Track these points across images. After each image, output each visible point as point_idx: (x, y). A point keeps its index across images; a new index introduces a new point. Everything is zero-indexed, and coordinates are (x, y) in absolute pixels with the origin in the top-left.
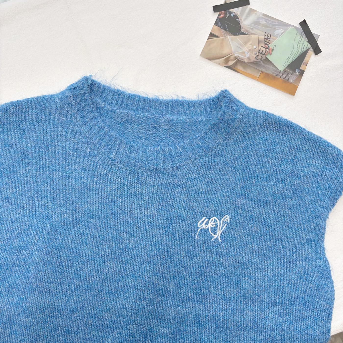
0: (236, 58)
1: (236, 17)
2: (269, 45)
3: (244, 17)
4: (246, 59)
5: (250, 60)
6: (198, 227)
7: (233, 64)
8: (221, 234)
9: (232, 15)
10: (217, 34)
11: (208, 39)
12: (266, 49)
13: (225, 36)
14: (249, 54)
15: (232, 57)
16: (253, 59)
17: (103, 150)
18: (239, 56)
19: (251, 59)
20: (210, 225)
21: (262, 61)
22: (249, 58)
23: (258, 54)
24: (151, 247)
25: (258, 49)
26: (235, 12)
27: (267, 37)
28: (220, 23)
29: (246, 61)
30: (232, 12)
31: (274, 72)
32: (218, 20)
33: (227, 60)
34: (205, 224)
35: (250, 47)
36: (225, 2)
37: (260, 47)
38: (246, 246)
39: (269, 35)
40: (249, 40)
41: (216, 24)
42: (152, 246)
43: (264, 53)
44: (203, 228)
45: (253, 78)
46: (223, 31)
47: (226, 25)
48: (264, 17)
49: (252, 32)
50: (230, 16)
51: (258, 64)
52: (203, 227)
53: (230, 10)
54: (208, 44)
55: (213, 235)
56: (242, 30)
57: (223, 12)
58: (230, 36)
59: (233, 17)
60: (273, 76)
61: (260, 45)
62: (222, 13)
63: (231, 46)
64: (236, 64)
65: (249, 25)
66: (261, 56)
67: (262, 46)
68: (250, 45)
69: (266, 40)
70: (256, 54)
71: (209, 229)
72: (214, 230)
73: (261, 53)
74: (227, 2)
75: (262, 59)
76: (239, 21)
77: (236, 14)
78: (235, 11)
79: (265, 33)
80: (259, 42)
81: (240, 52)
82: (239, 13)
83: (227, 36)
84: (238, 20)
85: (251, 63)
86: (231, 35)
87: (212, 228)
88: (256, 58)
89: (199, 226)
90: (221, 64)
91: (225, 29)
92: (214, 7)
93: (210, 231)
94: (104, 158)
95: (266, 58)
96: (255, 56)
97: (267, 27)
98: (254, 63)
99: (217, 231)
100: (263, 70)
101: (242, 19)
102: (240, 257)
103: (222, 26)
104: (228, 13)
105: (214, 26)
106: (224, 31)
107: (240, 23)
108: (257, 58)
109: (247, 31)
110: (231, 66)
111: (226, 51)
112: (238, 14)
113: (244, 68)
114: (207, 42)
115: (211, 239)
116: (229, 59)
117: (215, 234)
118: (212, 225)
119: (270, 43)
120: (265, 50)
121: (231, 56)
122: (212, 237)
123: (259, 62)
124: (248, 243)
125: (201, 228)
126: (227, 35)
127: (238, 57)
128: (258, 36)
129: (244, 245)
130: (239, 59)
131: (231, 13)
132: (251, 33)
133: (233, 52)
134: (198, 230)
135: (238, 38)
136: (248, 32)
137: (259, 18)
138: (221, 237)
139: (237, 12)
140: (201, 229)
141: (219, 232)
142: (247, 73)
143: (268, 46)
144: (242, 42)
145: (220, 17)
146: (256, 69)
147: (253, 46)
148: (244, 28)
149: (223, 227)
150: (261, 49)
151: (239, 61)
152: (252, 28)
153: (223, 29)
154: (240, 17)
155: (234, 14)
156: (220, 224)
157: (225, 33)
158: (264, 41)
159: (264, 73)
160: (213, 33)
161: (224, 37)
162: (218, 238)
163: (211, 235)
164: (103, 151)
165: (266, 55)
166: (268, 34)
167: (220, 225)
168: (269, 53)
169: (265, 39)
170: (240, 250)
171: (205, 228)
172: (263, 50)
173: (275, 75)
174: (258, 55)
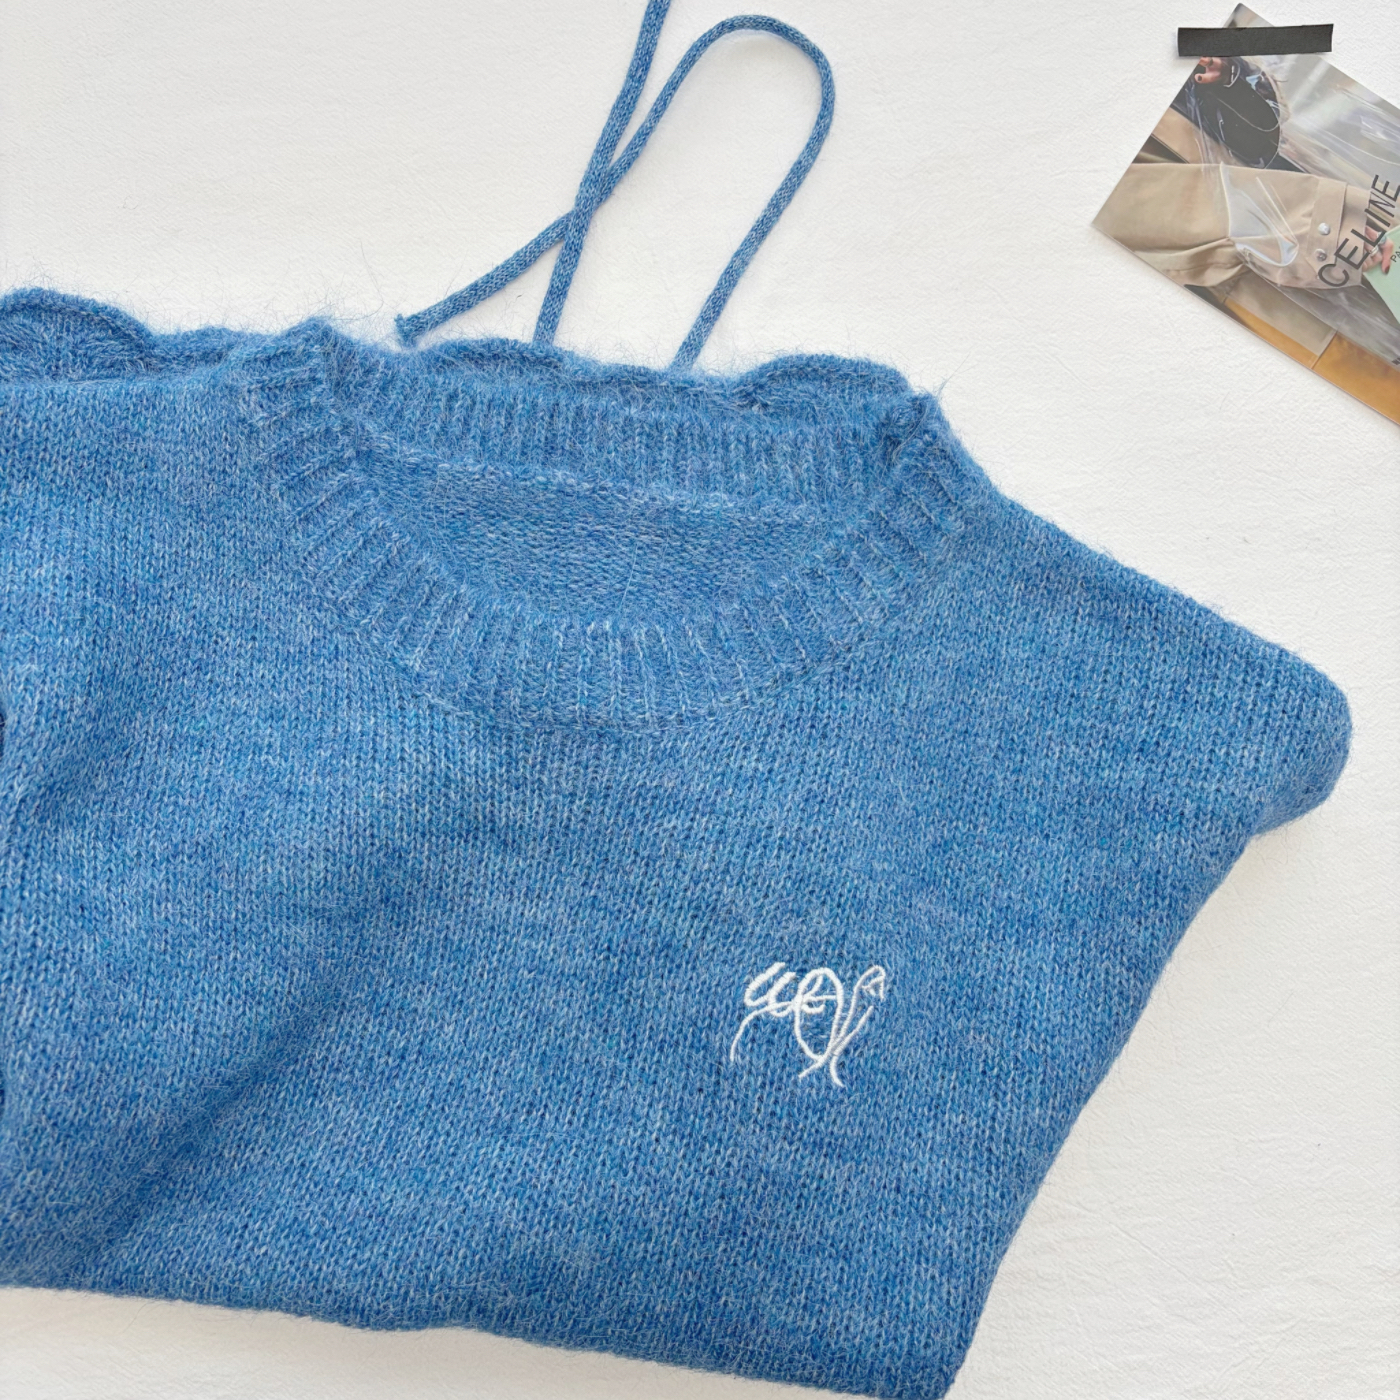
0: (1238, 260)
1: (1266, 89)
2: (1384, 232)
3: (1299, 97)
4: (1280, 271)
5: (1297, 278)
6: (744, 1007)
7: (1223, 284)
8: (846, 1052)
9: (1252, 80)
10: (1175, 146)
11: (1138, 160)
12: (1370, 247)
13: (1209, 162)
14: (1295, 253)
15: (1223, 255)
16: (1308, 278)
17: (374, 634)
18: (1250, 255)
19: (1301, 273)
20: (799, 1005)
21: (1343, 290)
22: (1292, 270)
23: (1331, 260)
24: (523, 1065)
25: (1335, 238)
26: (1264, 68)
27: (1380, 198)
28: (1198, 103)
29: (1278, 279)
30: (1252, 68)
31: (1388, 345)
32: (1190, 90)
34: (780, 998)
35: (1305, 225)
36: (1233, 23)
37: (1347, 234)
38: (935, 1116)
39: (1391, 192)
40: (1304, 196)
41: (1180, 103)
42: (528, 1060)
43: (1357, 258)
44: (767, 1014)
45: (1296, 352)
46: (1202, 138)
47: (1219, 115)
48: (1379, 111)
49: (1324, 164)
50: (1242, 84)
51: (1326, 300)
52: (766, 1009)
53: (1247, 58)
54: (1130, 182)
55: (809, 1053)
56: (1283, 150)
57: (1217, 60)
58: (1228, 163)
59: (1254, 87)
60: (1380, 361)
61: (1346, 223)
62: (1212, 63)
63: (1224, 209)
64: (1233, 284)
65: (1313, 136)
66: (1345, 272)
67: (1354, 232)
68: (1304, 216)
69: (1374, 209)
70: (1323, 257)
71: (793, 1022)
72: (818, 1031)
73: (1347, 260)
74: (1241, 24)
75: (1348, 284)
76: (1277, 110)
77: (1267, 79)
78: (1265, 64)
79: (1377, 177)
80: (1347, 211)
81: (1261, 237)
82: (1279, 77)
83: (1217, 162)
84: (1271, 103)
85: (1298, 291)
86: (1234, 160)
87: (807, 1017)
88: (1320, 273)
89: (749, 1002)
90: (1173, 273)
91: (1212, 132)
92: (1183, 33)
93: (797, 1032)
94: (376, 667)
95: (1365, 281)
96: (1317, 266)
97: (1389, 156)
98: (1309, 294)
99: (829, 1038)
100: (1346, 329)
101: (1291, 105)
102: (905, 1165)
103: (1202, 120)
104: (1236, 70)
105: (1168, 111)
106: (1207, 138)
107: (1280, 121)
108: (1324, 275)
109: (1303, 157)
110: (1213, 287)
111: (1201, 224)
112: (1275, 81)
113: (1267, 306)
114: (1129, 171)
115: (800, 1070)
116: (1210, 261)
117: (819, 1047)
118: (810, 1004)
119: (1388, 225)
120: (1365, 248)
121: (1219, 250)
122: (804, 1062)
123: (1333, 292)
124: (945, 1104)
125: (755, 1013)
126: (1219, 159)
127: (1248, 259)
128: (1344, 184)
129: (926, 1110)
130: (1250, 266)
131: (1247, 70)
132: (1315, 167)
133: (1229, 235)
134: (740, 1018)
135: (1261, 177)
136: (1308, 163)
137: (1359, 113)
138: (841, 1065)
139: (1274, 71)
140: (758, 1018)
141: (837, 1042)
142: (1273, 330)
143: (1378, 234)
144: (1276, 201)
145: (1200, 78)
146: (1317, 320)
147: (1315, 223)
148: (1291, 144)
149: (855, 1019)
150: (1347, 240)
151: (1248, 275)
152: (1326, 151)
153: (1205, 129)
154: (1284, 95)
155: (1259, 78)
156: (847, 1002)
157: (1212, 149)
158: (1367, 211)
159: (1345, 344)
160: (1162, 138)
161: (1203, 166)
162: (828, 1071)
163: (802, 1051)
164: (376, 637)
165: (1363, 270)
166: (1387, 183)
167: (846, 1010)
168: (1381, 263)
169: (1371, 201)
170: (906, 1133)
171: (775, 1013)
172: (1356, 248)
173: (1390, 359)
174: (1334, 265)
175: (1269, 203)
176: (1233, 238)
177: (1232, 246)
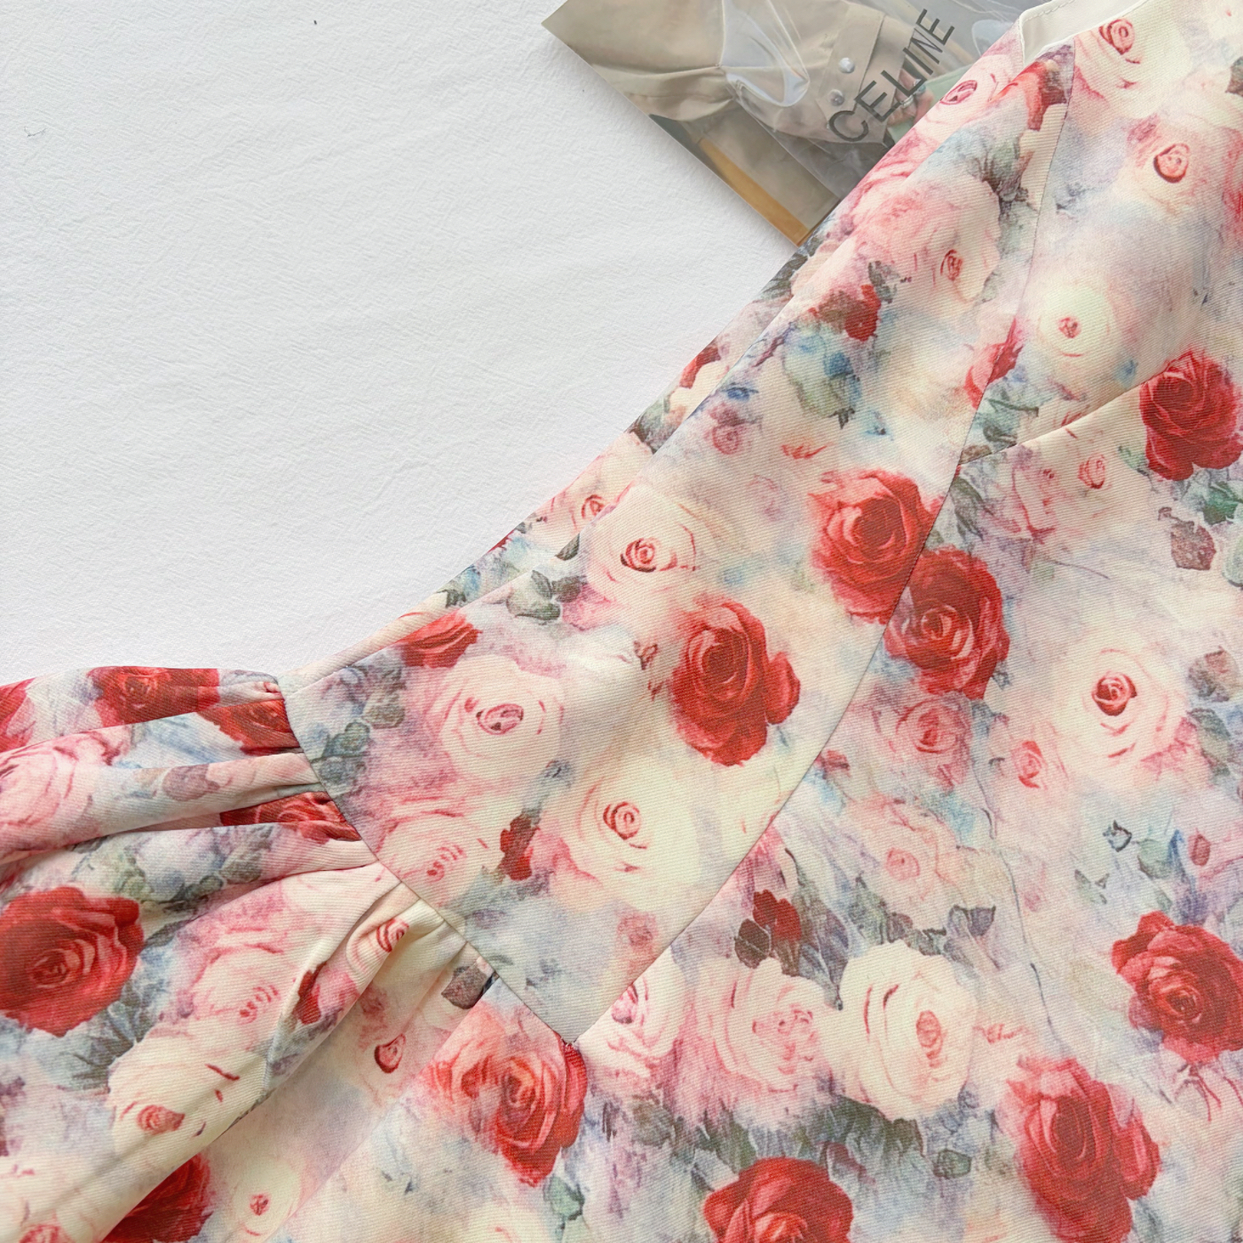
0: (727, 93)
2: (923, 80)
5: (800, 124)
7: (702, 120)
12: (902, 96)
14: (803, 90)
15: (707, 86)
16: (814, 125)
18: (743, 88)
19: (806, 118)
22: (795, 114)
25: (858, 79)
27: (926, 38)
29: (775, 122)
33: (677, 91)
35: (822, 57)
37: (875, 75)
39: (940, 32)
43: (883, 108)
61: (876, 61)
64: (715, 122)
66: (864, 123)
67: (885, 74)
68: (822, 46)
69: (915, 49)
70: (838, 101)
73: (870, 108)
79: (925, 12)
80: (880, 47)
81: (760, 68)
88: (832, 121)
95: (888, 138)
96: (830, 112)
98: (812, 147)
108: (836, 124)
110: (688, 123)
116: (689, 90)
119: (930, 72)
120: (896, 96)
121: (704, 79)
128: (881, 15)
130: (742, 103)
133: (720, 62)
142: (756, 187)
146: (814, 181)
150: (874, 83)
151: (736, 113)
158: (906, 50)
165: (889, 125)
169: (913, 40)
172: (884, 95)
175: (779, 29)
176: (724, 67)
177: (723, 75)
